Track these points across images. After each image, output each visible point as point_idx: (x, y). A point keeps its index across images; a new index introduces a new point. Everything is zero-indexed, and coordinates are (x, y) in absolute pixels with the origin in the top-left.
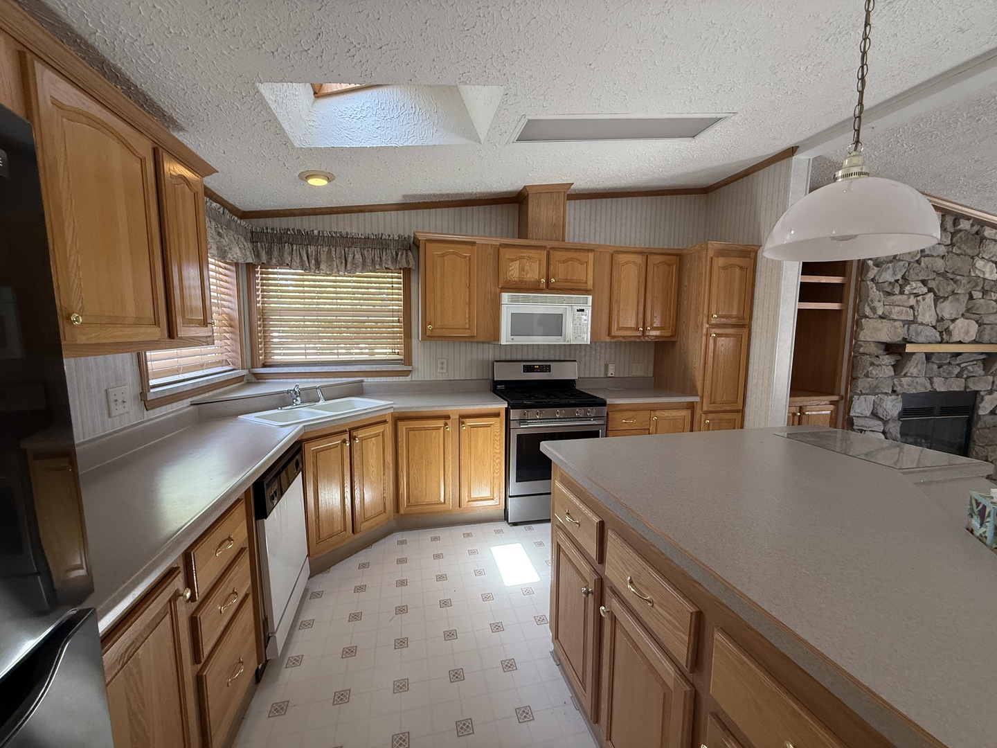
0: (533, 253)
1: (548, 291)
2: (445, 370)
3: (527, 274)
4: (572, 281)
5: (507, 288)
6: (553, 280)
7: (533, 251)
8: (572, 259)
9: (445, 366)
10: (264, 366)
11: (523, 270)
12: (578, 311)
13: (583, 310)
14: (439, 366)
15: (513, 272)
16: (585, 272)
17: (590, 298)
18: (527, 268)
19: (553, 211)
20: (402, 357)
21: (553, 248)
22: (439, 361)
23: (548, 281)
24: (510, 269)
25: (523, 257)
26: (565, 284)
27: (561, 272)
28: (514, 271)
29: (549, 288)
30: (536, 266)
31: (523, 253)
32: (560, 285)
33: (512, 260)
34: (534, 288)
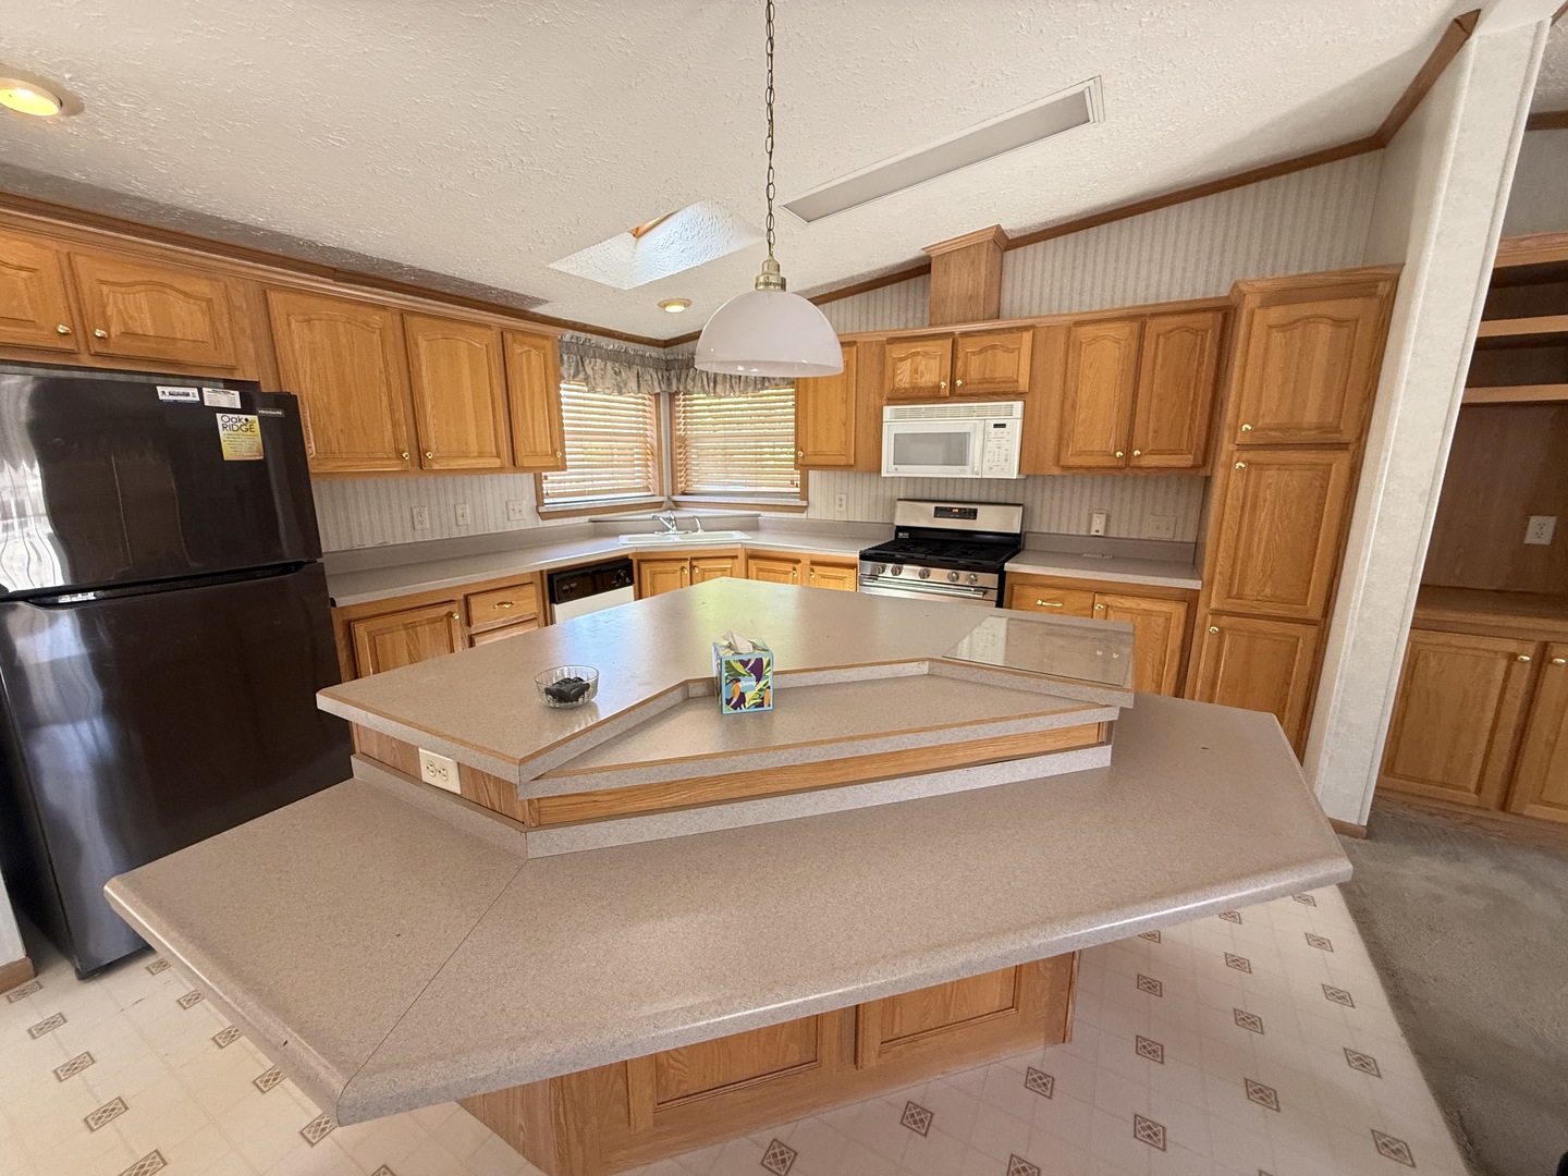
0: (930, 346)
1: (955, 398)
2: (844, 508)
3: (921, 377)
4: (992, 381)
5: (893, 400)
6: (959, 382)
7: (931, 343)
8: (994, 347)
9: (844, 503)
10: (684, 494)
11: (916, 371)
12: (996, 426)
13: (1003, 426)
14: (838, 502)
15: (901, 376)
16: (1015, 364)
17: (1018, 406)
18: (922, 368)
19: (969, 275)
20: (798, 490)
21: (965, 334)
22: (838, 497)
23: (952, 383)
24: (899, 372)
25: (918, 353)
26: (981, 386)
27: (974, 368)
28: (903, 377)
29: (956, 394)
30: (934, 364)
31: (916, 347)
32: (972, 388)
33: (902, 360)
34: (933, 396)
